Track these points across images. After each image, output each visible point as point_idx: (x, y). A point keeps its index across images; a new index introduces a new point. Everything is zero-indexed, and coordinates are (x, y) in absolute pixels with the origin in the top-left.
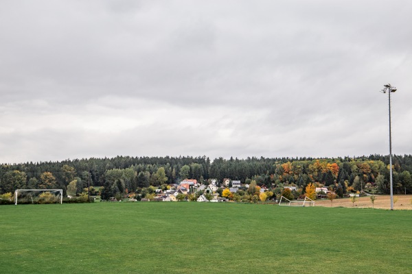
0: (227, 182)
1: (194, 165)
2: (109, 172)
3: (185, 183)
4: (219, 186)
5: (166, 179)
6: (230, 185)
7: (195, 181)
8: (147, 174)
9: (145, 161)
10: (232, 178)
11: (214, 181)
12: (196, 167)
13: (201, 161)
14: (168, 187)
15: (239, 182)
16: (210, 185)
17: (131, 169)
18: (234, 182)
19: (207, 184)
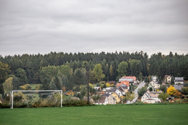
0: (169, 79)
1: (132, 61)
2: (44, 69)
3: (125, 80)
4: (160, 83)
5: (103, 76)
6: (172, 83)
7: (134, 78)
8: (84, 71)
9: (81, 57)
10: (174, 75)
11: (155, 78)
12: (135, 64)
13: (137, 56)
14: (107, 84)
15: (182, 79)
16: (152, 83)
17: (66, 66)
18: (176, 78)
19: (148, 81)
